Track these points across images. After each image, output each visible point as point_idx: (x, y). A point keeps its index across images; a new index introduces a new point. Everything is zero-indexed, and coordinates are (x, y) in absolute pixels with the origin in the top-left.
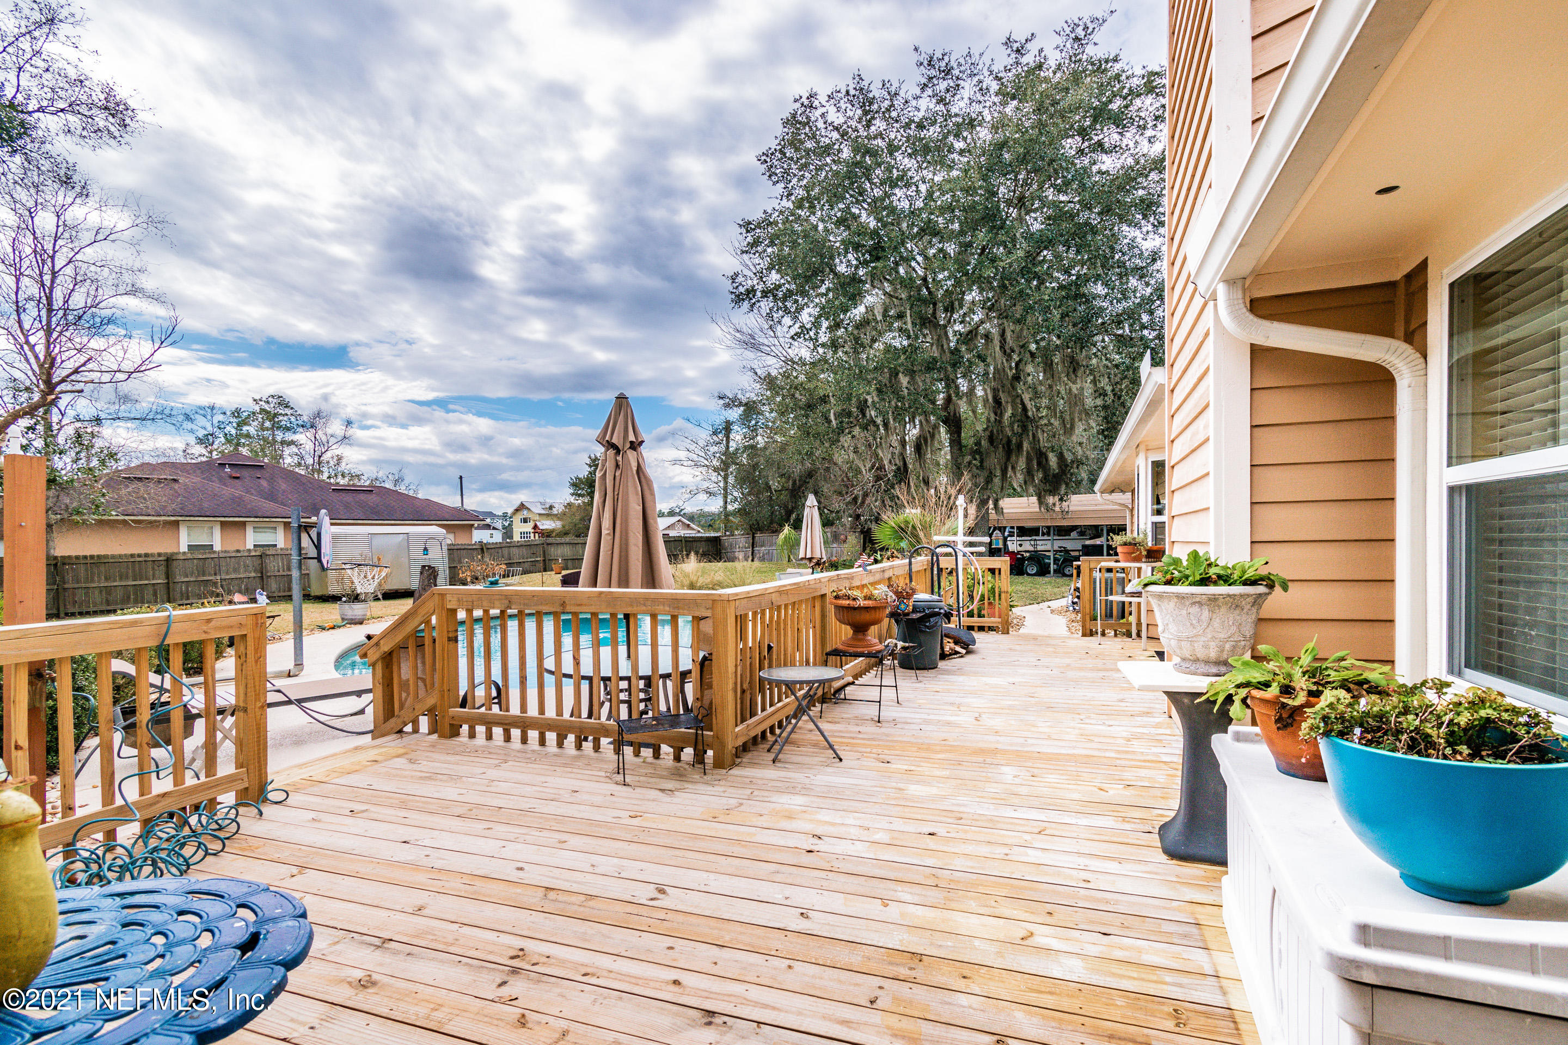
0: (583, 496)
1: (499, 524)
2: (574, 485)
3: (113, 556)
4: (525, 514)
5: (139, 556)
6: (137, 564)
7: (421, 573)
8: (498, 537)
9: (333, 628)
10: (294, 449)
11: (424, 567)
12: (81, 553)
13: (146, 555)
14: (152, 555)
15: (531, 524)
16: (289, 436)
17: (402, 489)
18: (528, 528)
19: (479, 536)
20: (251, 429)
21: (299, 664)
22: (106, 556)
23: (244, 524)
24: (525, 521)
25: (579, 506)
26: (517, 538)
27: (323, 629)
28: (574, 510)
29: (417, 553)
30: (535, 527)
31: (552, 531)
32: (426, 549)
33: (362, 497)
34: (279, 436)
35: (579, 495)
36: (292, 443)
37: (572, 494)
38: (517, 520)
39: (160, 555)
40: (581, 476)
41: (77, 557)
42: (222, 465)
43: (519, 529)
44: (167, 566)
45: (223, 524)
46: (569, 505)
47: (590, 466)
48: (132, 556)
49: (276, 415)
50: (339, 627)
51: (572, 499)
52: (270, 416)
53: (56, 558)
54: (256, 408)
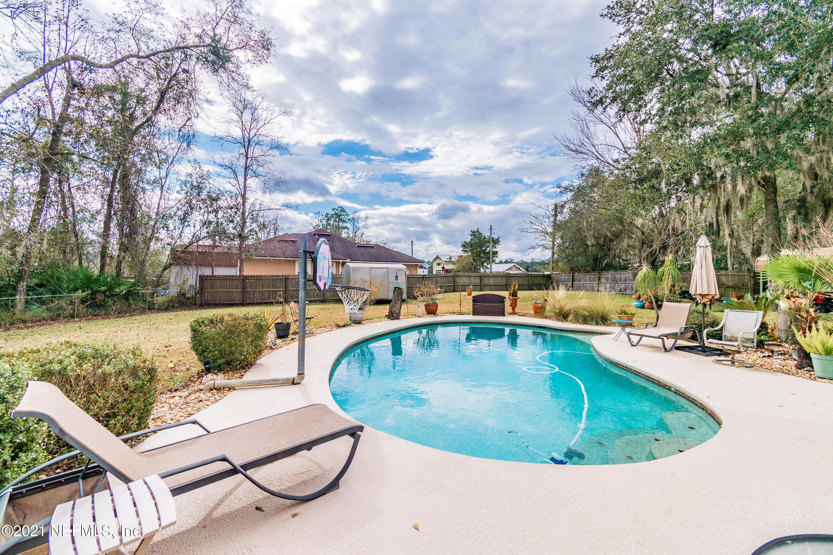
0: (468, 252)
1: (427, 266)
2: (463, 246)
3: (265, 276)
4: (438, 261)
5: (275, 276)
6: (273, 280)
7: (394, 292)
8: (426, 272)
9: (344, 326)
10: (346, 230)
11: (395, 288)
12: (253, 275)
13: (278, 276)
14: (280, 276)
15: (441, 266)
16: (345, 225)
17: (387, 246)
18: (440, 268)
19: (420, 272)
20: (332, 222)
21: (301, 374)
22: (262, 276)
24: (439, 264)
25: (466, 257)
26: (434, 273)
27: (338, 326)
28: (463, 258)
29: (392, 278)
30: (443, 268)
31: (452, 270)
32: (397, 277)
33: (370, 250)
34: (341, 224)
35: (465, 251)
36: (346, 228)
38: (435, 265)
39: (283, 276)
40: (467, 241)
41: (251, 276)
42: (315, 234)
43: (436, 269)
44: (286, 282)
46: (461, 256)
47: (471, 235)
48: (272, 276)
49: (341, 215)
50: (348, 325)
51: (462, 253)
52: (338, 216)
53: (243, 276)
54: (334, 213)
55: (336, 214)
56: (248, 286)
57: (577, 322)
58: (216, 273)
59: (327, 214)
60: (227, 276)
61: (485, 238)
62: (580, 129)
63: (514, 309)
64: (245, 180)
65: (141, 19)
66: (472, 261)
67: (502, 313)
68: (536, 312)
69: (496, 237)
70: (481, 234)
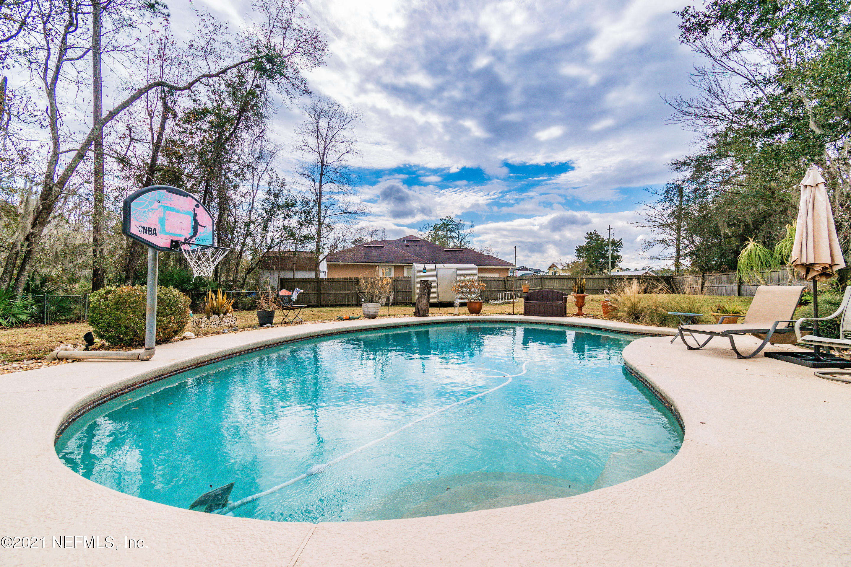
0: (583, 257)
2: (578, 251)
3: (338, 279)
4: (554, 270)
9: (348, 319)
10: (454, 240)
13: (350, 279)
14: (352, 279)
16: (453, 234)
20: (440, 232)
22: (335, 278)
23: (403, 267)
24: (554, 273)
25: (581, 263)
27: (341, 319)
28: (577, 264)
33: (457, 254)
34: (449, 234)
35: (580, 257)
36: (454, 237)
37: (577, 256)
39: (354, 278)
40: (582, 245)
41: (325, 279)
42: (404, 241)
45: (395, 266)
47: (587, 239)
48: (345, 279)
49: (448, 225)
50: (354, 319)
51: (576, 259)
52: (446, 225)
53: (318, 279)
54: (441, 223)
55: (444, 223)
56: (322, 288)
57: (652, 323)
58: (296, 277)
59: (436, 225)
60: (303, 279)
61: (604, 241)
62: (706, 87)
63: (580, 309)
64: (321, 186)
65: (211, 41)
66: (587, 266)
67: (564, 314)
68: (605, 313)
69: (616, 239)
70: (598, 236)
